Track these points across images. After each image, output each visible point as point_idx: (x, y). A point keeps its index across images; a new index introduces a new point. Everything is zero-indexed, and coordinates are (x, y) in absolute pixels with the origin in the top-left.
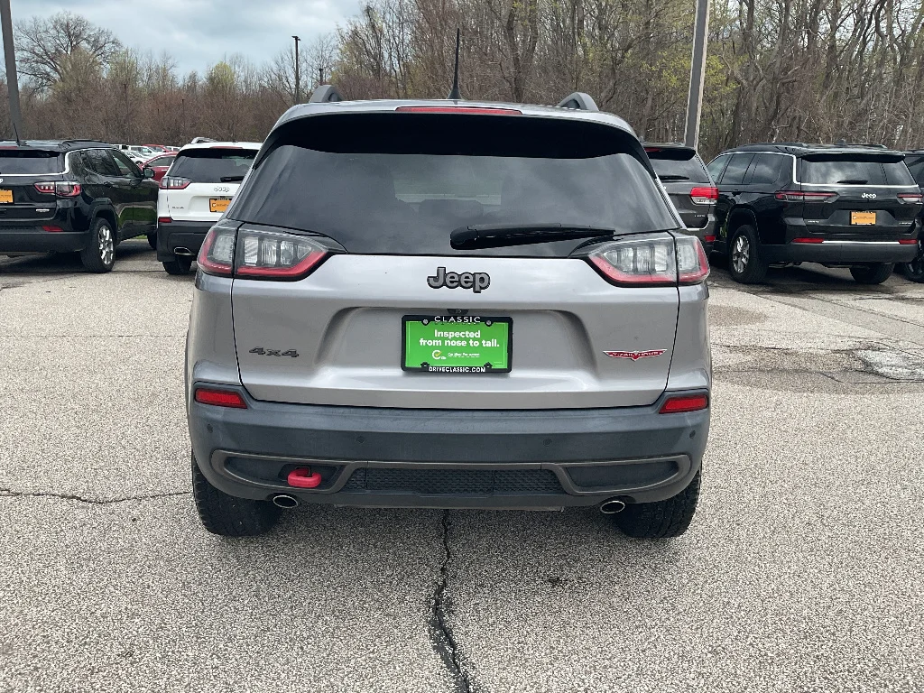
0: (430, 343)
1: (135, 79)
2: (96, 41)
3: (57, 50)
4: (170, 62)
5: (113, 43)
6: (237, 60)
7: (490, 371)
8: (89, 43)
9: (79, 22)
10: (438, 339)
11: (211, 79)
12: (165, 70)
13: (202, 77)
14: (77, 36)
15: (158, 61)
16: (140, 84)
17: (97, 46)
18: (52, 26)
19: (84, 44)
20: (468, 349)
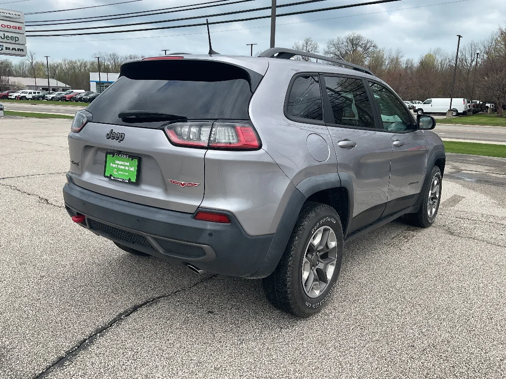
0: (114, 166)
1: (381, 65)
2: (366, 46)
3: (346, 52)
4: (400, 55)
5: (374, 47)
6: (438, 51)
7: (130, 182)
8: (361, 48)
9: (359, 38)
10: (116, 164)
11: (422, 63)
12: (397, 59)
13: (416, 62)
14: (356, 45)
15: (394, 55)
16: (384, 68)
17: (366, 49)
18: (345, 41)
19: (359, 49)
20: (124, 170)
